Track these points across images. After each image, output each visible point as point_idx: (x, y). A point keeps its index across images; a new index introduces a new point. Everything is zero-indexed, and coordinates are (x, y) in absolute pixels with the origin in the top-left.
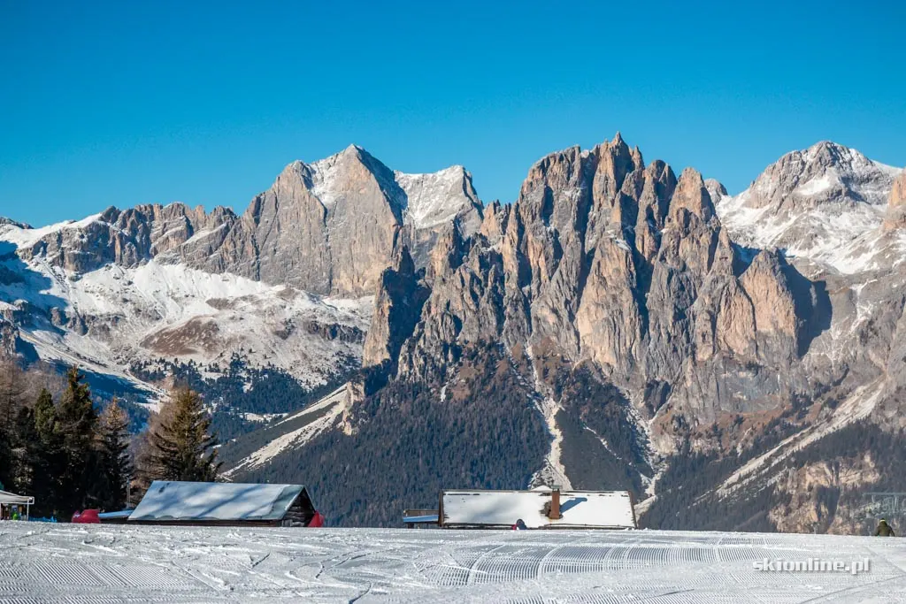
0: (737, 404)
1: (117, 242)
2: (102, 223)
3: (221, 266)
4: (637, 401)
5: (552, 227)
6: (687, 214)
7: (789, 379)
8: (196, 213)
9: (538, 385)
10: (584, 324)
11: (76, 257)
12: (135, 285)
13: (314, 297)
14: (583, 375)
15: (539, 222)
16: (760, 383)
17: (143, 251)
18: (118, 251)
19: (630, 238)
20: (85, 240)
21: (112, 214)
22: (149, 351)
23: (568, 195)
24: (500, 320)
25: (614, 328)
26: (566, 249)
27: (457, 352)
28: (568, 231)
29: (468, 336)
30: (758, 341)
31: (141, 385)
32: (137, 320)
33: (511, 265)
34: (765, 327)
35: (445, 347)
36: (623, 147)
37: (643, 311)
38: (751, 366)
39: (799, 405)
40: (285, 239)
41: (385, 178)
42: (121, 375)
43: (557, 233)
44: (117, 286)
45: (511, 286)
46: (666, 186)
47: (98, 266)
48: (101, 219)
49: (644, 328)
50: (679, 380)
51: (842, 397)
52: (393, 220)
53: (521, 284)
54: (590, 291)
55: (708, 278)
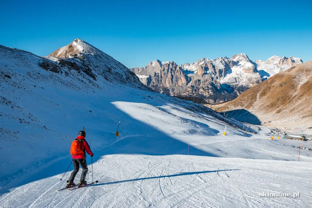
0: (180, 91)
4: (171, 91)
5: (165, 72)
6: (177, 70)
9: (161, 89)
10: (167, 83)
14: (166, 88)
15: (163, 71)
16: (182, 89)
19: (172, 73)
23: (167, 68)
24: (158, 82)
25: (169, 83)
27: (153, 86)
29: (155, 84)
30: (183, 84)
33: (160, 77)
34: (183, 83)
35: (152, 86)
37: (172, 81)
38: (181, 87)
45: (160, 79)
49: (172, 83)
54: (167, 79)
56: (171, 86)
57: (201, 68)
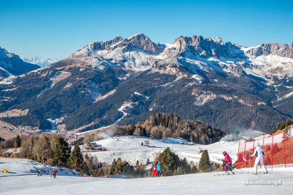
1: (264, 51)
2: (261, 47)
3: (285, 56)
8: (280, 45)
11: (255, 54)
12: (267, 59)
17: (269, 53)
18: (264, 52)
20: (257, 50)
21: (263, 45)
22: (269, 73)
31: (266, 79)
32: (267, 66)
42: (263, 77)
44: (263, 59)
47: (260, 55)
48: (261, 46)
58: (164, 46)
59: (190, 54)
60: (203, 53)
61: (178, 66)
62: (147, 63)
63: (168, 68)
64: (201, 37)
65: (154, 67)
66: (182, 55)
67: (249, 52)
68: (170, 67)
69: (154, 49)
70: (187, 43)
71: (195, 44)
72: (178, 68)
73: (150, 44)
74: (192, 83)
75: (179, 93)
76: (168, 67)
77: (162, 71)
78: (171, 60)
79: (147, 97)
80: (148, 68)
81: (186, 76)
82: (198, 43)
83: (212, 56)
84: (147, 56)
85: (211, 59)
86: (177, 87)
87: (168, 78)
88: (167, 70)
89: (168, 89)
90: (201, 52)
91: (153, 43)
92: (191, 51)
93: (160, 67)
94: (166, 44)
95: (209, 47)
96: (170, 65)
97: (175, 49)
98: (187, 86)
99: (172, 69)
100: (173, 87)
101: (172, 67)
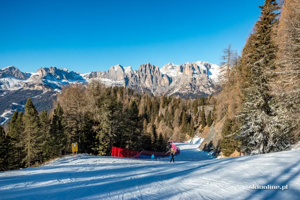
0: (163, 91)
1: (93, 75)
3: (105, 78)
4: (152, 91)
6: (157, 71)
7: (169, 88)
8: (102, 72)
9: (142, 89)
10: (146, 83)
11: (89, 77)
13: (115, 81)
14: (146, 88)
15: (141, 72)
17: (96, 76)
19: (151, 73)
20: (89, 75)
21: (92, 72)
23: (144, 69)
24: (137, 82)
25: (149, 83)
26: (144, 75)
27: (133, 86)
28: (144, 73)
29: (134, 84)
30: (165, 84)
33: (138, 77)
34: (166, 83)
35: (131, 86)
36: (149, 64)
37: (152, 81)
38: (164, 87)
39: (169, 91)
40: (111, 75)
41: (122, 67)
43: (143, 73)
45: (138, 79)
46: (154, 68)
47: (91, 78)
49: (153, 83)
50: (157, 88)
51: (174, 90)
52: (123, 72)
53: (139, 79)
54: (147, 79)
55: (159, 77)
56: (151, 87)
57: (189, 68)
58: (30, 75)
59: (50, 77)
60: (58, 77)
61: (43, 84)
62: (19, 85)
63: (36, 87)
64: (55, 68)
65: (25, 86)
66: (44, 78)
67: (85, 76)
68: (37, 85)
69: (22, 76)
70: (46, 72)
71: (52, 71)
72: (43, 85)
73: (19, 73)
74: (55, 94)
75: (48, 100)
76: (36, 85)
77: (31, 89)
78: (37, 81)
79: (23, 106)
80: (20, 88)
81: (50, 90)
82: (54, 71)
83: (64, 79)
84: (18, 81)
85: (63, 81)
86: (45, 97)
87: (37, 92)
88: (35, 88)
89: (38, 99)
90: (57, 77)
91: (22, 72)
92: (50, 76)
93: (30, 86)
94: (31, 73)
95: (61, 73)
96: (37, 84)
97: (38, 75)
98: (52, 96)
99: (39, 86)
100: (41, 98)
101: (39, 85)
